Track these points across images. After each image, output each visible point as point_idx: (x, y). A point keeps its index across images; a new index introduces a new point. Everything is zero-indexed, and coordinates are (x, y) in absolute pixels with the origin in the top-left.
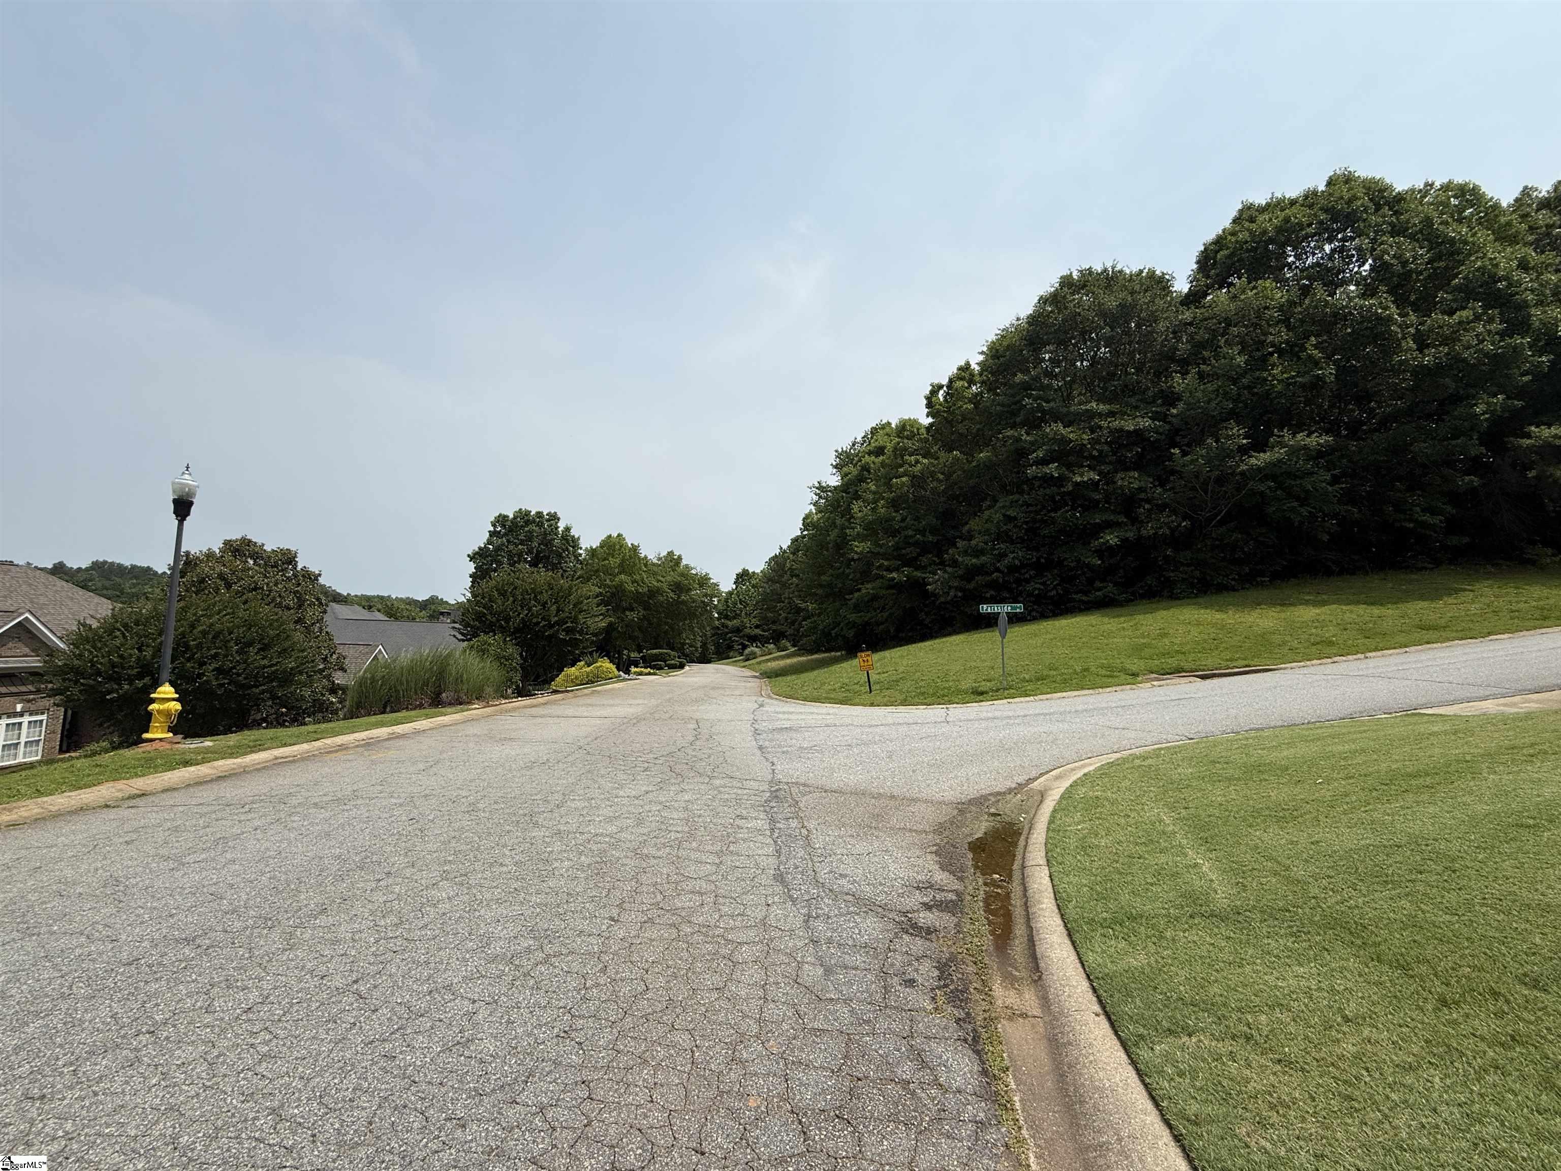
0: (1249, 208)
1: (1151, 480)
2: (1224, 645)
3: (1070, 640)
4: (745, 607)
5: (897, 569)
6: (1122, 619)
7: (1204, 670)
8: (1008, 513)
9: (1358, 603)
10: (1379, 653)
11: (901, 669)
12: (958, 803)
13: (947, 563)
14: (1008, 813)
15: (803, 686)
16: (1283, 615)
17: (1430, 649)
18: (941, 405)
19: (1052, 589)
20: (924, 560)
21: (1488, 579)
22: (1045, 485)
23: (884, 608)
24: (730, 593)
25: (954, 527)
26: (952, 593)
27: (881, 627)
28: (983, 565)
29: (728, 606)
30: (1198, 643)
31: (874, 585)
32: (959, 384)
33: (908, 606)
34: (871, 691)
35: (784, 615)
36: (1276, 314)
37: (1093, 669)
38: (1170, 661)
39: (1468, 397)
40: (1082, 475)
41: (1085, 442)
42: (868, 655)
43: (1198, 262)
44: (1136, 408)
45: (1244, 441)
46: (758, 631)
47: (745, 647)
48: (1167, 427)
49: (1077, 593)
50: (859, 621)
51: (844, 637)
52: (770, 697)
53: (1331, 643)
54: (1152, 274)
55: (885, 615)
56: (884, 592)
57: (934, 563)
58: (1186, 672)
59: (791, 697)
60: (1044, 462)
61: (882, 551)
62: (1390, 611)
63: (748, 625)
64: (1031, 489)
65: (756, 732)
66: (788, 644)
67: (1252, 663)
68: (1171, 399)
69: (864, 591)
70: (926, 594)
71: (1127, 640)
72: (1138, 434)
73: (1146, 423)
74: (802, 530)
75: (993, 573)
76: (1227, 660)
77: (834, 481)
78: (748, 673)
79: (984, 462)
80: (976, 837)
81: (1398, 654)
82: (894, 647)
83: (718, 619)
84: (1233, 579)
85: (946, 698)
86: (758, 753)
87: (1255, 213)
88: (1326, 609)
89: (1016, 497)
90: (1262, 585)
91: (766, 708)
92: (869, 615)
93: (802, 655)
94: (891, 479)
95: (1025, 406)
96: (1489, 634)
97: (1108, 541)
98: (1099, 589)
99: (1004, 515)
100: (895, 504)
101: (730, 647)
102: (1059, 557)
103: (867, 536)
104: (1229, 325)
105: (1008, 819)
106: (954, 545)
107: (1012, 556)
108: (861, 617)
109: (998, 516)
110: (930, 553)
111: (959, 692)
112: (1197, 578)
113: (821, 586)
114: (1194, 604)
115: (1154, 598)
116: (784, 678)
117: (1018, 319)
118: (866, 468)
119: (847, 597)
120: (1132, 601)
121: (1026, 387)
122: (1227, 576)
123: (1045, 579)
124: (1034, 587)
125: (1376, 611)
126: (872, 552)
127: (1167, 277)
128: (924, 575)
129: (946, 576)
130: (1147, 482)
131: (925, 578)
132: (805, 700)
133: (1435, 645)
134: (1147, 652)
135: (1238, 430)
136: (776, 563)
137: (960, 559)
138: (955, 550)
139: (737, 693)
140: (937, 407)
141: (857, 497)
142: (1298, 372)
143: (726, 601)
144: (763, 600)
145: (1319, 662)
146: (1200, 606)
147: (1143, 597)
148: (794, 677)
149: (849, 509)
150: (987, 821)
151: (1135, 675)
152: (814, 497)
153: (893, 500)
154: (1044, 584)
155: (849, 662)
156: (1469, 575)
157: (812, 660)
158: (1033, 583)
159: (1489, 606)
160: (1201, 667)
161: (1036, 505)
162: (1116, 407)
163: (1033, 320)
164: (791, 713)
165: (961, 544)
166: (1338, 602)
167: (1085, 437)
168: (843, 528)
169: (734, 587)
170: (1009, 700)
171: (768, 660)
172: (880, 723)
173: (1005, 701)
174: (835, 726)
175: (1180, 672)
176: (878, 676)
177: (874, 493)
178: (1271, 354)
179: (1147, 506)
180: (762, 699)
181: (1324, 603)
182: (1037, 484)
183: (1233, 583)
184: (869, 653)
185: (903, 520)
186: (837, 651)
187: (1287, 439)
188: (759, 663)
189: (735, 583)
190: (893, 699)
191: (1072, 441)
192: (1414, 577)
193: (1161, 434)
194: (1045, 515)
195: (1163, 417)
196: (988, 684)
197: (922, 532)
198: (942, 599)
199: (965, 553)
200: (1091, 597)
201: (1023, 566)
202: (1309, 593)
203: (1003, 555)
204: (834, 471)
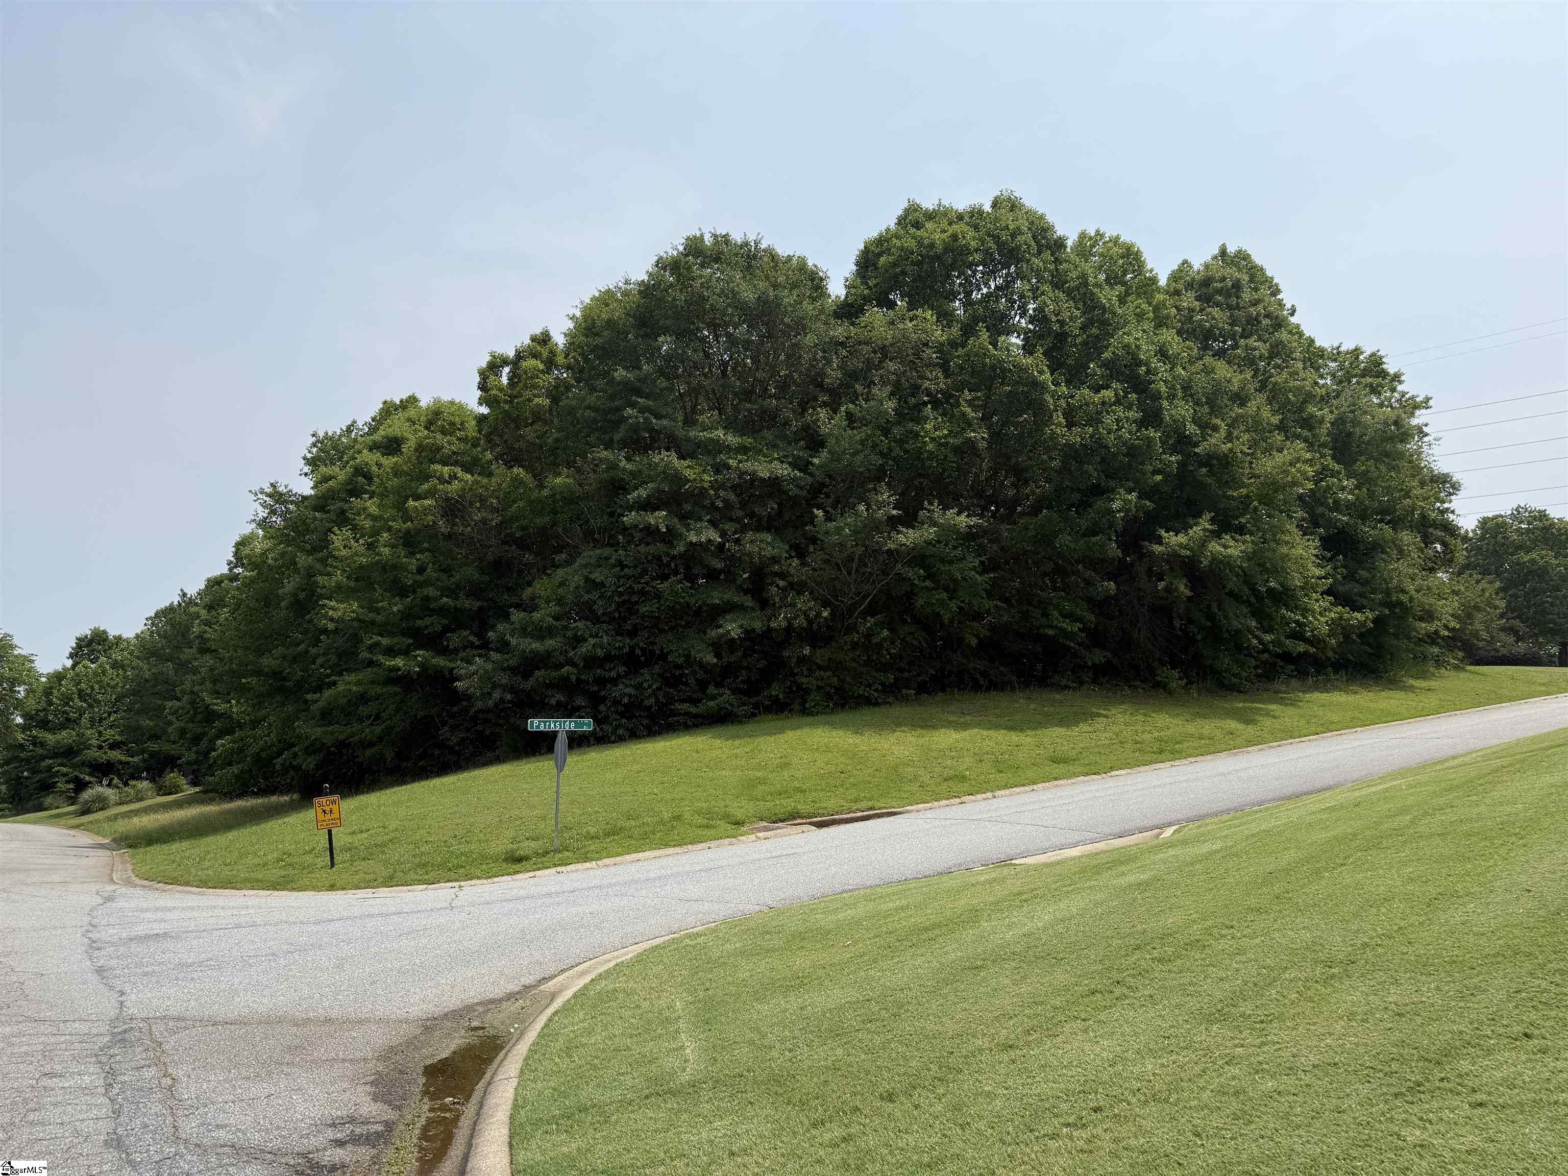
0: (916, 210)
1: (787, 547)
2: (852, 780)
3: (663, 772)
4: (90, 706)
5: (405, 652)
6: (737, 742)
7: (823, 815)
8: (592, 576)
9: (997, 727)
10: (1007, 792)
11: (393, 825)
12: (428, 1019)
13: (492, 645)
14: (496, 1023)
15: (203, 859)
16: (921, 741)
17: (1057, 786)
18: (501, 390)
19: (650, 696)
20: (455, 639)
21: (1123, 703)
22: (650, 539)
23: (378, 717)
24: (58, 677)
25: (509, 589)
26: (496, 695)
27: (368, 753)
28: (549, 654)
29: (50, 703)
30: (822, 777)
31: (360, 676)
32: (530, 363)
33: (421, 714)
34: (333, 865)
35: (177, 725)
36: (934, 355)
37: (687, 816)
38: (784, 802)
39: (1108, 491)
40: (699, 532)
41: (706, 485)
42: (334, 802)
43: (858, 264)
44: (775, 446)
45: (894, 512)
46: (116, 755)
47: (81, 786)
48: (809, 479)
49: (683, 701)
50: (328, 740)
51: (297, 769)
52: (128, 883)
53: (964, 778)
54: (802, 265)
55: (378, 729)
56: (378, 690)
57: (472, 646)
58: (802, 818)
59: (174, 881)
60: (647, 506)
61: (379, 618)
62: (1028, 740)
63: (94, 742)
64: (629, 542)
65: (94, 946)
66: (182, 781)
67: (879, 805)
68: (815, 442)
69: (341, 687)
70: (456, 697)
71: (738, 773)
72: (774, 483)
73: (783, 470)
74: (232, 566)
75: (561, 666)
76: (851, 801)
77: (305, 487)
78: (85, 838)
79: (561, 492)
80: (439, 1058)
81: (1026, 792)
82: (387, 787)
83: (24, 728)
84: (876, 690)
85: (462, 871)
86: (93, 978)
87: (922, 219)
88: (966, 734)
89: (607, 551)
90: (906, 700)
91: (120, 904)
92: (348, 730)
93: (211, 801)
94: (406, 499)
95: (627, 418)
96: (1112, 769)
97: (728, 632)
98: (713, 698)
99: (587, 579)
100: (409, 541)
101: (47, 787)
102: (662, 649)
103: (354, 590)
104: (885, 356)
105: (492, 1032)
106: (506, 617)
107: (592, 641)
108: (332, 733)
109: (577, 579)
110: (466, 628)
111: (484, 858)
112: (835, 687)
113: (258, 673)
114: (826, 723)
115: (782, 712)
116: (165, 847)
117: (627, 282)
118: (362, 472)
119: (309, 697)
120: (754, 715)
121: (632, 389)
122: (869, 685)
123: (640, 680)
124: (623, 691)
125: (1014, 737)
126: (360, 620)
127: (821, 274)
128: (452, 665)
129: (489, 666)
130: (779, 549)
131: (453, 668)
132: (204, 884)
133: (1061, 782)
134: (760, 789)
135: (889, 497)
136: (170, 622)
137: (513, 642)
138: (507, 626)
139: (56, 878)
140: (494, 392)
141: (342, 519)
142: (951, 431)
143: (48, 692)
144: (135, 692)
145: (947, 802)
146: (833, 725)
147: (768, 710)
148: (185, 844)
149: (324, 543)
150: (463, 1037)
151: (738, 823)
152: (260, 509)
153: (408, 532)
154: (639, 687)
155: (301, 815)
156: (1107, 697)
157: (229, 812)
158: (620, 687)
159: (1117, 735)
160: (821, 811)
161: (635, 567)
162: (748, 441)
163: (648, 290)
164: (170, 910)
165: (517, 616)
166: (978, 725)
167: (706, 477)
168: (310, 574)
169: (69, 663)
170: (559, 869)
171: (136, 812)
172: (336, 916)
173: (553, 870)
174: (254, 925)
175: (795, 818)
176: (349, 839)
177: (375, 518)
178: (925, 404)
179: (782, 583)
180: (113, 887)
181: (965, 726)
182: (638, 536)
183: (876, 694)
184: (336, 797)
185: (421, 570)
186: (282, 793)
187: (936, 515)
188: (115, 818)
189: (71, 656)
190: (372, 876)
191: (689, 481)
192: (1058, 697)
193: (801, 488)
194: (647, 583)
195: (803, 466)
196: (533, 844)
197: (452, 592)
198: (479, 704)
199: (524, 631)
200: (701, 709)
201: (609, 658)
202: (953, 713)
203: (578, 640)
204: (307, 469)
